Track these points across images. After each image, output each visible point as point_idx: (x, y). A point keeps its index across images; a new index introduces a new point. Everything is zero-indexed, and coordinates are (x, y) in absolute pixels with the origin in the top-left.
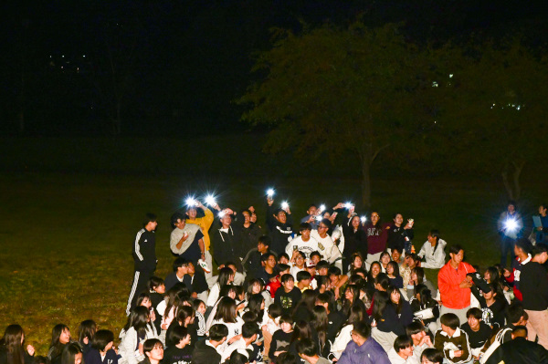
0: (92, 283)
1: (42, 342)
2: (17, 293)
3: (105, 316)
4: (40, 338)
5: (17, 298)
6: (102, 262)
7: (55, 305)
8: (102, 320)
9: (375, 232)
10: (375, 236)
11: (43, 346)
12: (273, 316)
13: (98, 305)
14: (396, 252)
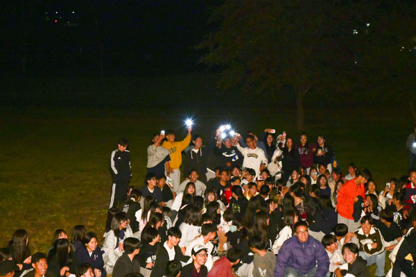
0: (81, 195)
1: (41, 242)
2: (22, 203)
3: (92, 221)
4: (40, 239)
5: (21, 207)
6: (89, 177)
7: (52, 212)
8: (89, 224)
9: (305, 151)
10: (304, 155)
11: (43, 244)
12: (227, 220)
13: (86, 212)
14: (322, 167)
